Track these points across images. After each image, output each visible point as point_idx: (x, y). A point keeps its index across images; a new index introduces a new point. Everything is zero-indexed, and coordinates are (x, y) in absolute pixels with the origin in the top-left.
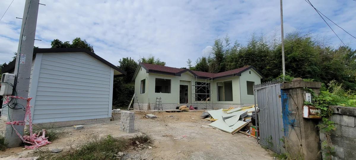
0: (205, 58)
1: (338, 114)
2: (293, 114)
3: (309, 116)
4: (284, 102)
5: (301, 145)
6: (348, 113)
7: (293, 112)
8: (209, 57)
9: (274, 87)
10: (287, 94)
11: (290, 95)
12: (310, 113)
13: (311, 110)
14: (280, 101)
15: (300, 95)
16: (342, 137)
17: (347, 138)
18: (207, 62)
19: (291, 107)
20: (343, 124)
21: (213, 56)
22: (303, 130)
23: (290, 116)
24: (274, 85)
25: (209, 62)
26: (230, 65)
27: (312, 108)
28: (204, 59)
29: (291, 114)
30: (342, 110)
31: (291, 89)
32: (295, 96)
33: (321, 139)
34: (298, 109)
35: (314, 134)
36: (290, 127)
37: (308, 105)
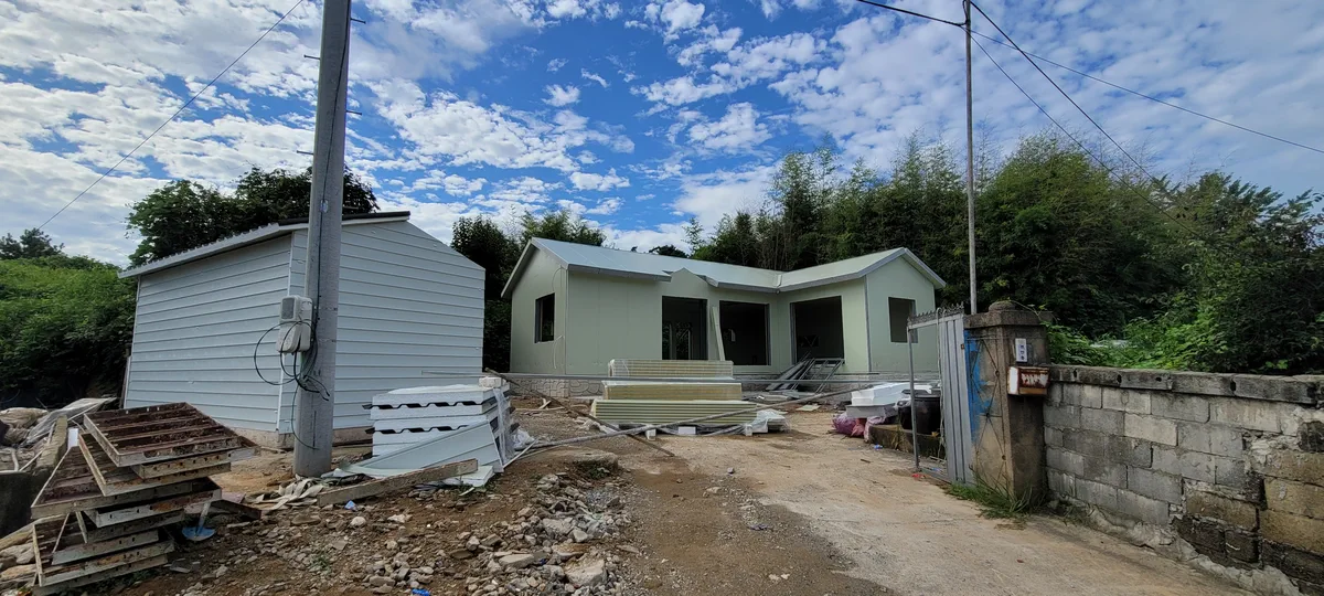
0: (747, 217)
1: (1075, 383)
2: (989, 387)
3: (1019, 390)
4: (971, 358)
5: (1004, 457)
6: (1091, 381)
7: (989, 383)
8: (762, 215)
9: (951, 324)
10: (976, 341)
11: (983, 343)
12: (1021, 384)
13: (1024, 377)
14: (962, 354)
15: (1001, 343)
16: (1081, 431)
17: (1091, 433)
18: (754, 229)
19: (985, 373)
20: (1084, 404)
21: (776, 211)
22: (1006, 421)
23: (982, 393)
24: (950, 318)
25: (761, 231)
26: (835, 242)
27: (1026, 372)
28: (743, 220)
29: (986, 388)
30: (1082, 375)
31: (985, 328)
32: (993, 346)
33: (1047, 441)
34: (998, 376)
35: (1033, 430)
36: (983, 418)
37: (1019, 364)
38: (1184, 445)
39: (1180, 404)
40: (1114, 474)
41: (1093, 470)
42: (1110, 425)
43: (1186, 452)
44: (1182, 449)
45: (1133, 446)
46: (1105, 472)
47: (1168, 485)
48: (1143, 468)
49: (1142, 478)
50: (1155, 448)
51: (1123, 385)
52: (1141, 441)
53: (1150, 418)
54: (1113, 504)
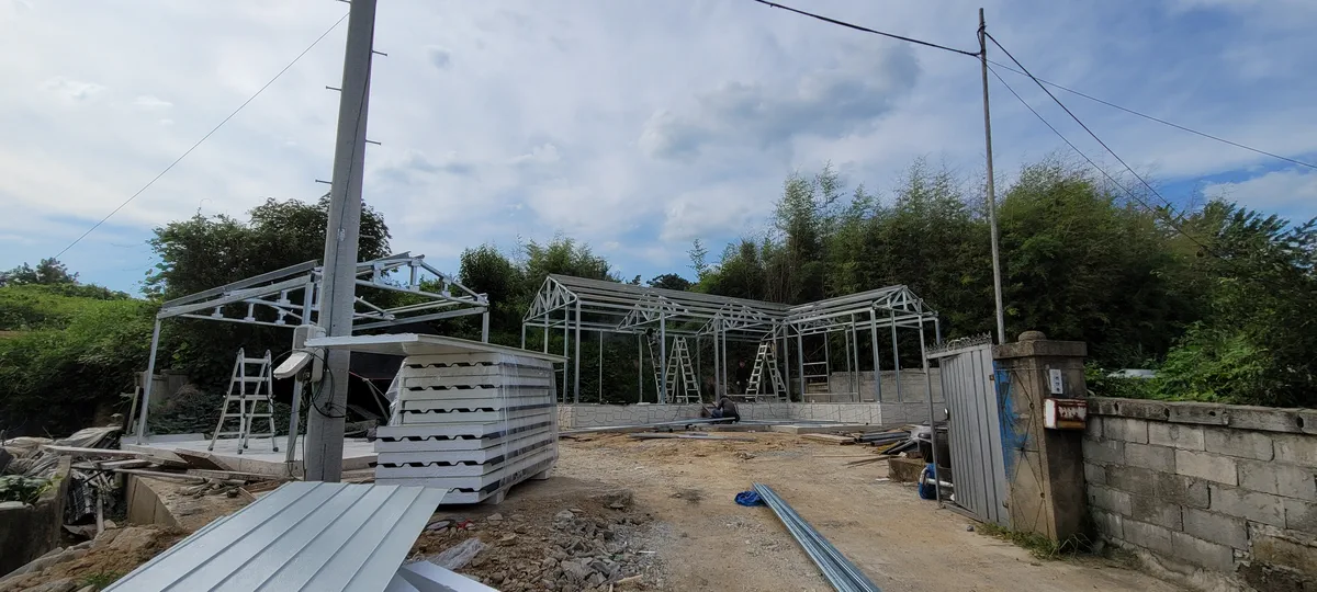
0: (752, 245)
1: (1117, 416)
2: (1023, 420)
3: (1056, 423)
4: (1002, 390)
5: (1042, 495)
6: (1135, 415)
7: (1023, 416)
8: (766, 243)
9: (976, 354)
10: (1007, 372)
11: (1014, 373)
12: (1058, 417)
13: (1061, 410)
14: (991, 388)
15: (1034, 374)
16: (1125, 468)
17: (1137, 470)
18: (759, 256)
19: (1018, 405)
20: (1128, 438)
21: (780, 238)
22: (1044, 456)
23: (1016, 426)
24: (976, 348)
25: (766, 259)
26: (841, 270)
27: (1063, 406)
28: (748, 249)
29: (1020, 421)
30: (1124, 408)
31: (1016, 358)
32: (1026, 377)
33: (1088, 478)
34: (1033, 408)
35: (1073, 466)
36: (1017, 453)
37: (1054, 396)
38: (1245, 485)
39: (1238, 440)
40: (1168, 515)
41: (1142, 509)
42: (1159, 463)
43: (1249, 492)
44: (1244, 490)
45: (1187, 484)
46: (1156, 512)
47: (1231, 530)
48: (1200, 509)
49: (1199, 519)
50: (1213, 487)
51: (1172, 418)
52: (1196, 480)
53: (1204, 454)
54: (1166, 548)
